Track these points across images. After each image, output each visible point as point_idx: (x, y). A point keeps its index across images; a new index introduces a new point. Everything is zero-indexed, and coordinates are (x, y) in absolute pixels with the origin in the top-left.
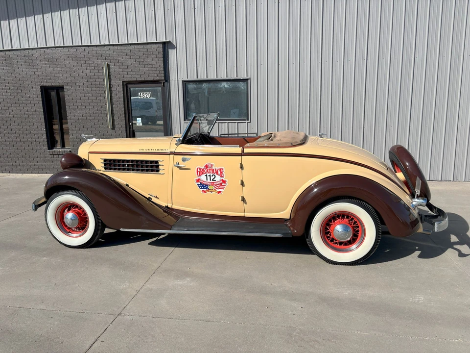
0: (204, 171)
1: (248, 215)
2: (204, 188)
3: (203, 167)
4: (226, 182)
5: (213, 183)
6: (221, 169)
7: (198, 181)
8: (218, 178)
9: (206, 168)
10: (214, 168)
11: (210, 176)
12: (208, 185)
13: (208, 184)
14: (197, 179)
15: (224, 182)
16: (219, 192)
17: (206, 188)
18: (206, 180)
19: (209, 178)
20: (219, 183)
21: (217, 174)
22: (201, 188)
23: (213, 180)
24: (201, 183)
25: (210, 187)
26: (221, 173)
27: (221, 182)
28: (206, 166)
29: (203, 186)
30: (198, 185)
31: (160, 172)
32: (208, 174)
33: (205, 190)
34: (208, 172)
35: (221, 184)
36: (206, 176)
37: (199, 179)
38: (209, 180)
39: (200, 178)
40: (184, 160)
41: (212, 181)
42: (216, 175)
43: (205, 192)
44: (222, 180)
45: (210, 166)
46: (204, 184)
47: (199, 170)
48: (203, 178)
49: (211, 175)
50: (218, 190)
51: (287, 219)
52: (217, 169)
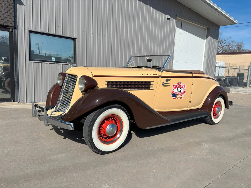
0: (177, 86)
1: (189, 109)
2: (174, 97)
3: (176, 85)
4: (186, 92)
5: (180, 93)
6: (184, 85)
7: (172, 92)
8: (182, 90)
9: (178, 85)
10: (181, 84)
11: (179, 89)
12: (177, 95)
13: (177, 94)
14: (172, 91)
15: (185, 92)
16: (181, 98)
17: (176, 97)
18: (176, 92)
19: (178, 90)
20: (182, 93)
21: (182, 88)
23: (180, 91)
24: (174, 94)
25: (178, 96)
26: (184, 87)
27: (184, 92)
28: (178, 84)
29: (174, 95)
30: (172, 95)
31: (151, 88)
32: (178, 88)
33: (175, 97)
35: (183, 93)
36: (177, 89)
37: (173, 91)
38: (178, 92)
39: (174, 90)
40: (167, 80)
41: (179, 92)
42: (182, 89)
43: (174, 98)
44: (184, 91)
45: (180, 83)
46: (175, 94)
47: (174, 86)
48: (175, 90)
49: (180, 88)
50: (181, 97)
51: (200, 108)
52: (183, 85)
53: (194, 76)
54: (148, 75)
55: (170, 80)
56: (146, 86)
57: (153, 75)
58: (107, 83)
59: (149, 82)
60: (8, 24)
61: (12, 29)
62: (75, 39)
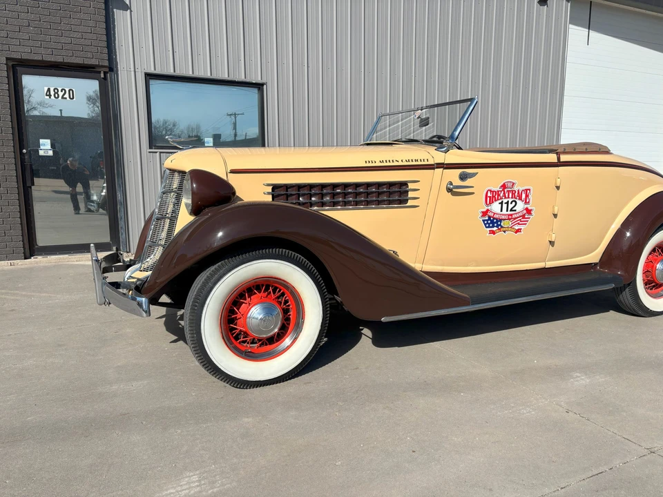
0: (499, 195)
1: (550, 264)
2: (493, 227)
3: (496, 189)
4: (533, 212)
5: (511, 215)
6: (527, 190)
7: (484, 214)
8: (520, 206)
9: (503, 190)
10: (516, 188)
11: (507, 203)
12: (501, 220)
13: (503, 217)
14: (484, 210)
15: (529, 211)
16: (518, 231)
17: (497, 227)
18: (499, 211)
19: (505, 206)
20: (521, 214)
21: (520, 199)
22: (489, 227)
23: (511, 210)
24: (489, 217)
25: (505, 224)
26: (527, 196)
27: (525, 212)
28: (504, 186)
29: (493, 222)
30: (484, 221)
31: (410, 203)
32: (505, 201)
33: (495, 229)
34: (505, 196)
35: (523, 216)
36: (502, 203)
37: (488, 210)
38: (504, 211)
39: (489, 208)
40: (463, 177)
41: (509, 212)
42: (518, 201)
43: (493, 233)
44: (527, 209)
45: (510, 185)
46: (494, 218)
47: (489, 194)
48: (495, 207)
49: (510, 200)
50: (517, 227)
51: (596, 264)
52: (521, 190)
53: (561, 160)
54: (400, 163)
55: (474, 175)
56: (394, 195)
57: (416, 161)
58: (269, 189)
59: (405, 184)
60: (94, 62)
61: (105, 73)
62: (262, 85)
